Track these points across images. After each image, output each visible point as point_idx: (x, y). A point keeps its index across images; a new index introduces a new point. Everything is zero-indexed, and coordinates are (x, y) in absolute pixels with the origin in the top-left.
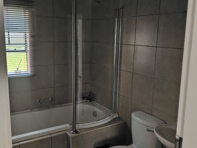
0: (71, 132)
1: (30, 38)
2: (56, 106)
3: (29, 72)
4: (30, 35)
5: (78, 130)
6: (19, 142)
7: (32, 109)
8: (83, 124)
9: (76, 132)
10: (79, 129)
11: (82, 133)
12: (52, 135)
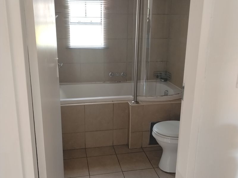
0: (133, 102)
1: (104, 10)
2: (127, 81)
3: (103, 45)
4: (105, 7)
5: (139, 102)
6: (84, 103)
7: (104, 82)
8: (146, 97)
9: (137, 102)
10: (141, 101)
11: (143, 104)
12: (114, 102)
